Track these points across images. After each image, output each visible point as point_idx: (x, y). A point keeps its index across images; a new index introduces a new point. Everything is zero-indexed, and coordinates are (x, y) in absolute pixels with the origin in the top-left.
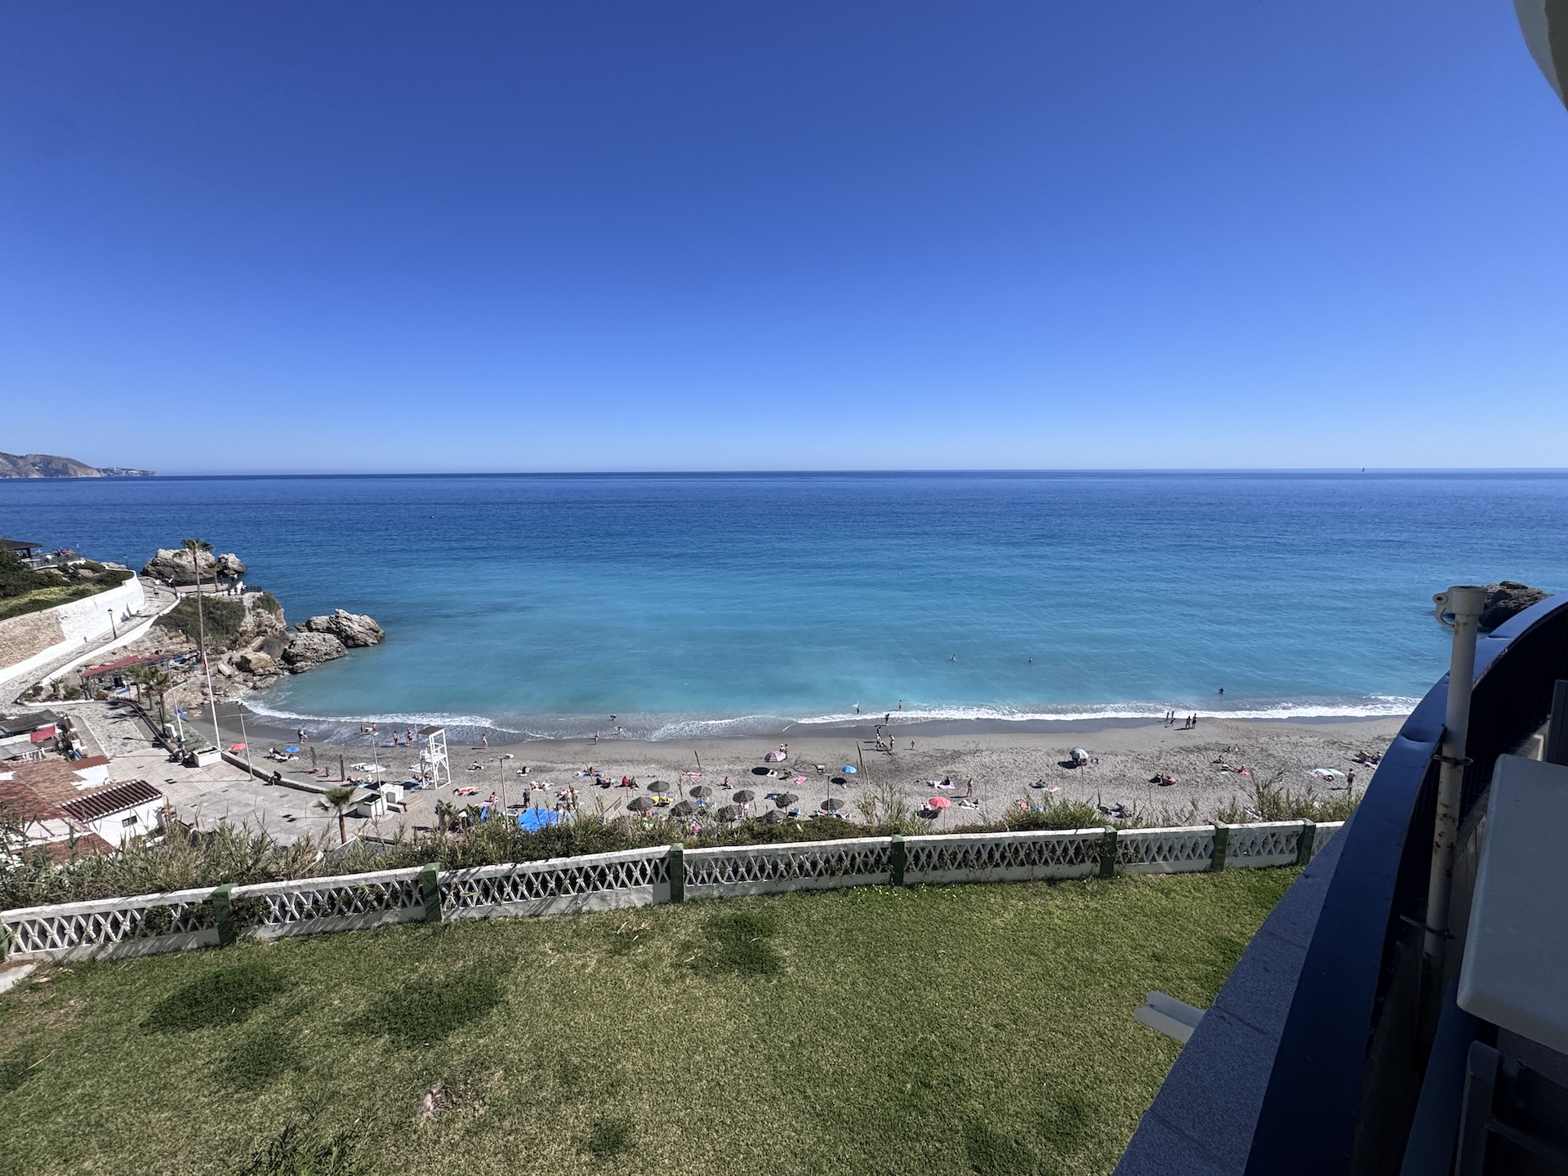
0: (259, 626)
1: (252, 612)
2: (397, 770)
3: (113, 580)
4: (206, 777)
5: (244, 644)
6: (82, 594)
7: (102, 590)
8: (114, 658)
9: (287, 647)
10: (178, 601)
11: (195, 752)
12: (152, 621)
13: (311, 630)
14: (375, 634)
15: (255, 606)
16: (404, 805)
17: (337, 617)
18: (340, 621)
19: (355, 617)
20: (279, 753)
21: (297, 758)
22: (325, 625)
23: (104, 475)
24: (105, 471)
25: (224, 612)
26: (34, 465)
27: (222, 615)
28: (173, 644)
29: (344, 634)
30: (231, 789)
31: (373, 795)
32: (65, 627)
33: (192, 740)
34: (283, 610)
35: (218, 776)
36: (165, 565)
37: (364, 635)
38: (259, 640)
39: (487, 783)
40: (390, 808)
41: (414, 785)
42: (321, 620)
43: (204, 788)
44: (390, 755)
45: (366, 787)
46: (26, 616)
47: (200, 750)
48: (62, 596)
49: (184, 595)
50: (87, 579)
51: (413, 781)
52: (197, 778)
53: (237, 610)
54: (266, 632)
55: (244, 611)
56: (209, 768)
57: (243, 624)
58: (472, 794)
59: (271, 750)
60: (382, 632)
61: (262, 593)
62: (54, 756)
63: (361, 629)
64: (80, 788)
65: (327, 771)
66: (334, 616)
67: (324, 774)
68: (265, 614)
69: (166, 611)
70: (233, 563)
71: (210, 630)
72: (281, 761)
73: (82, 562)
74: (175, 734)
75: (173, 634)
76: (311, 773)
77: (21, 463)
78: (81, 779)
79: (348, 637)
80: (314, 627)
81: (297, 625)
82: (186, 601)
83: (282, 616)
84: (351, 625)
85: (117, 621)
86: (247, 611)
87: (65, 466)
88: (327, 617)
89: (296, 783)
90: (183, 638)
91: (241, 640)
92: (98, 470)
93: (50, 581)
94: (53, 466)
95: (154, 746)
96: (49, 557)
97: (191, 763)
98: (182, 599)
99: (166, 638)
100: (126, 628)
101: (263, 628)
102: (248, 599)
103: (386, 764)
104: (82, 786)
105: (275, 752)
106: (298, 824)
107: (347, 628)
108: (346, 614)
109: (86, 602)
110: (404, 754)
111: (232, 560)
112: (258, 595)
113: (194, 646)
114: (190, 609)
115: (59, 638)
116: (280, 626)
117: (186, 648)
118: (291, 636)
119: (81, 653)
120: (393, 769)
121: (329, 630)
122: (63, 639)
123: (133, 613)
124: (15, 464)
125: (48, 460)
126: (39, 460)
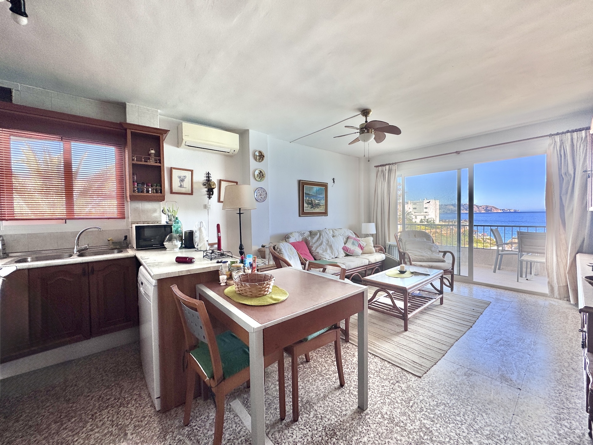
23: (502, 211)
77: (480, 208)
87: (491, 209)
94: (488, 209)
124: (478, 208)
125: (487, 207)
126: (485, 207)
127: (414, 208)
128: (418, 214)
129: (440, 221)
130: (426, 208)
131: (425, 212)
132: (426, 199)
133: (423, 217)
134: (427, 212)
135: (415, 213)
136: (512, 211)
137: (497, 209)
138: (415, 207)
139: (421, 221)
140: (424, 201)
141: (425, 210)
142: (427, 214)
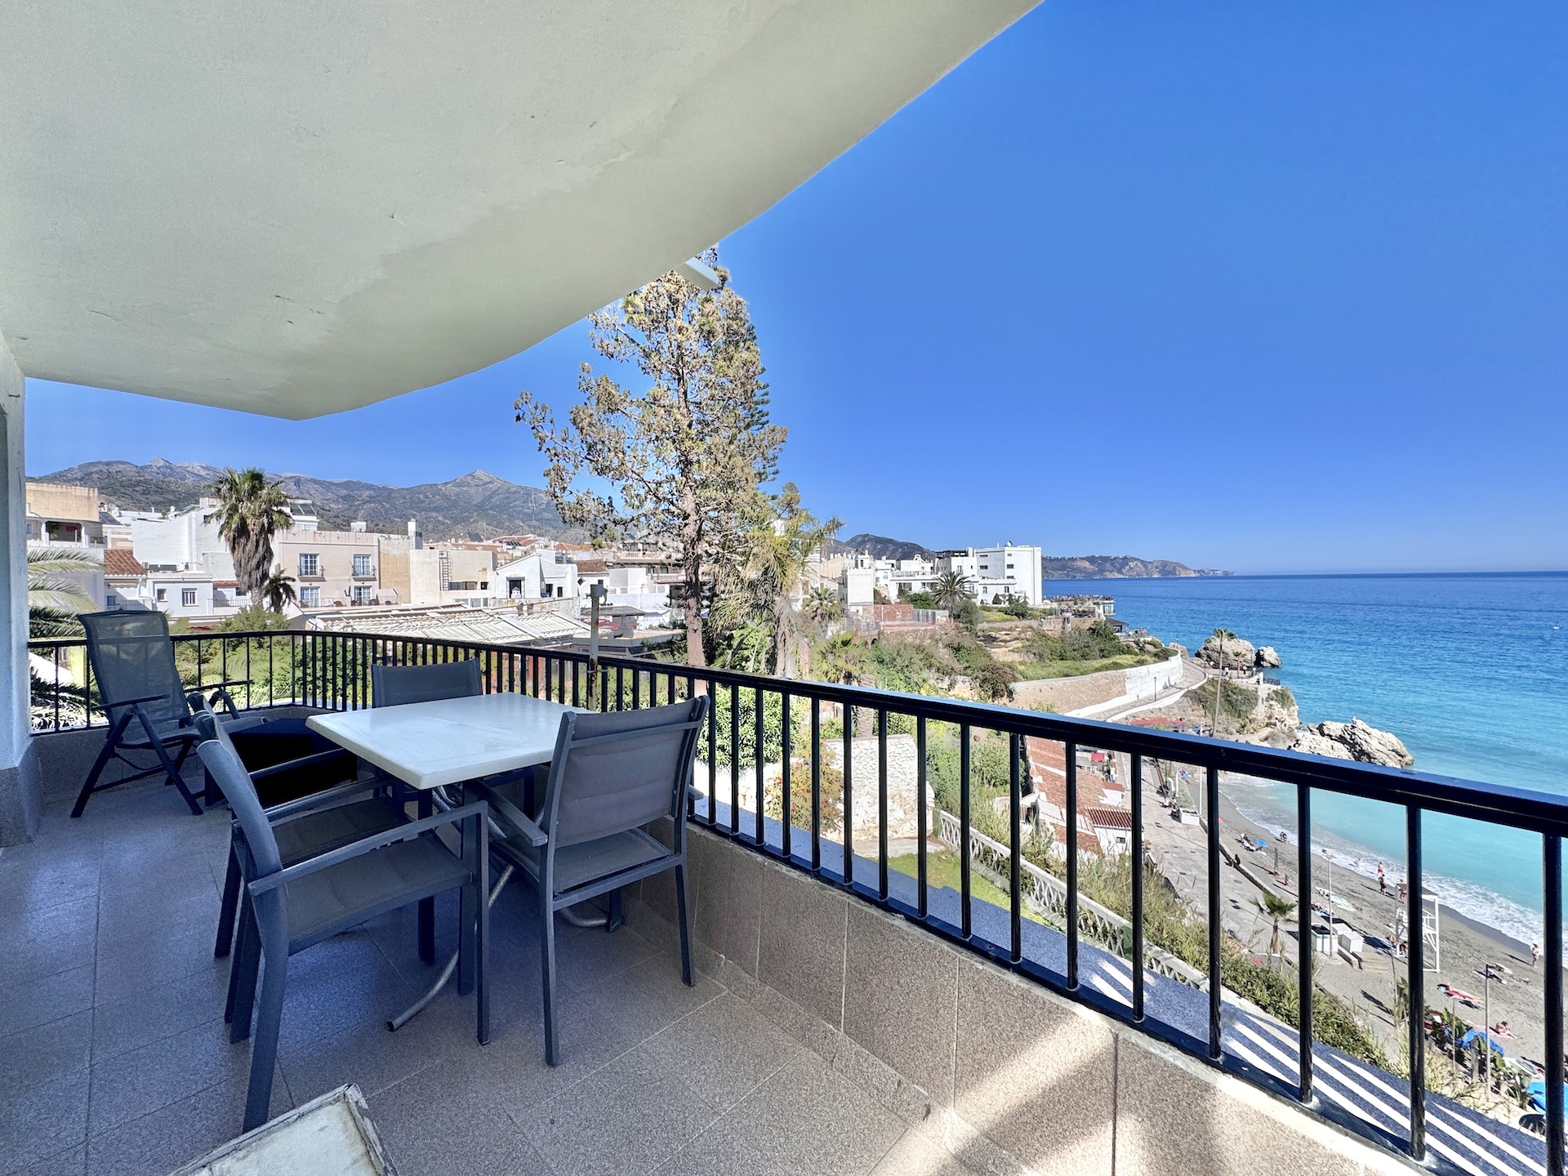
0: (1270, 718)
1: (1265, 703)
2: (1369, 919)
3: (1163, 655)
4: (1183, 833)
5: (1252, 731)
6: (1141, 663)
7: (1155, 662)
8: (1152, 716)
9: (1292, 745)
10: (1205, 681)
11: (1181, 809)
12: (1183, 692)
13: (1323, 734)
14: (1400, 758)
15: (1269, 698)
16: (1360, 960)
17: (1353, 727)
18: (1357, 733)
19: (1375, 732)
20: (1248, 841)
21: (1265, 854)
22: (1339, 733)
23: (1198, 575)
24: (1199, 572)
25: (1239, 698)
26: (1156, 568)
27: (1237, 700)
28: (1194, 715)
29: (1358, 748)
30: (1198, 853)
31: (1323, 928)
32: (1128, 686)
33: (1183, 799)
34: (1297, 707)
35: (1192, 837)
36: (1213, 650)
37: (1384, 757)
38: (1267, 731)
39: (1504, 1006)
40: (1340, 953)
41: (1384, 947)
42: (1335, 728)
43: (1179, 842)
44: (1369, 899)
45: (1323, 917)
46: (1109, 672)
47: (1186, 809)
48: (1131, 662)
49: (1211, 676)
50: (1149, 652)
51: (1386, 942)
52: (1176, 831)
53: (1251, 699)
54: (1275, 725)
55: (1257, 699)
56: (1188, 827)
57: (1254, 711)
58: (1468, 1004)
59: (1243, 835)
60: (1408, 758)
61: (1279, 687)
62: (1098, 773)
63: (1380, 747)
64: (1101, 802)
65: (1286, 880)
66: (1349, 725)
67: (1284, 881)
68: (1277, 706)
69: (1194, 687)
70: (1270, 656)
71: (1225, 711)
72: (1248, 848)
73: (1149, 639)
74: (1173, 790)
75: (1195, 707)
76: (1271, 873)
77: (1150, 566)
78: (1105, 796)
79: (1362, 752)
80: (1326, 732)
81: (1310, 725)
82: (1212, 682)
83: (1296, 713)
84: (1368, 740)
85: (1160, 688)
86: (1260, 701)
87: (1174, 569)
88: (1343, 725)
89: (1252, 875)
90: (1202, 712)
91: (1249, 726)
92: (1194, 571)
93: (1127, 650)
94: (1167, 568)
95: (1158, 792)
96: (1131, 633)
97: (1176, 816)
98: (1209, 681)
99: (1190, 709)
100: (1164, 695)
101: (1273, 721)
102: (1265, 689)
103: (1357, 905)
104: (1105, 801)
105: (1246, 839)
106: (1240, 913)
107: (1363, 742)
108: (1366, 727)
109: (1143, 669)
110: (1388, 907)
111: (1270, 654)
112: (1274, 687)
113: (1210, 722)
114: (1212, 689)
115: (1123, 692)
116: (1289, 722)
117: (1203, 721)
118: (1299, 735)
119: (1133, 706)
120: (1365, 915)
121: (1341, 739)
122: (1125, 693)
123: (1172, 684)
124: (1146, 567)
125: (1165, 564)
126: (1159, 564)
127: (982, 567)
128: (990, 581)
129: (1043, 599)
130: (1011, 566)
131: (1008, 577)
132: (1009, 544)
133: (1001, 591)
134: (1012, 577)
135: (984, 578)
136: (1219, 573)
137: (1187, 569)
138: (984, 564)
139: (996, 600)
140: (1006, 548)
141: (1009, 572)
142: (1011, 581)
